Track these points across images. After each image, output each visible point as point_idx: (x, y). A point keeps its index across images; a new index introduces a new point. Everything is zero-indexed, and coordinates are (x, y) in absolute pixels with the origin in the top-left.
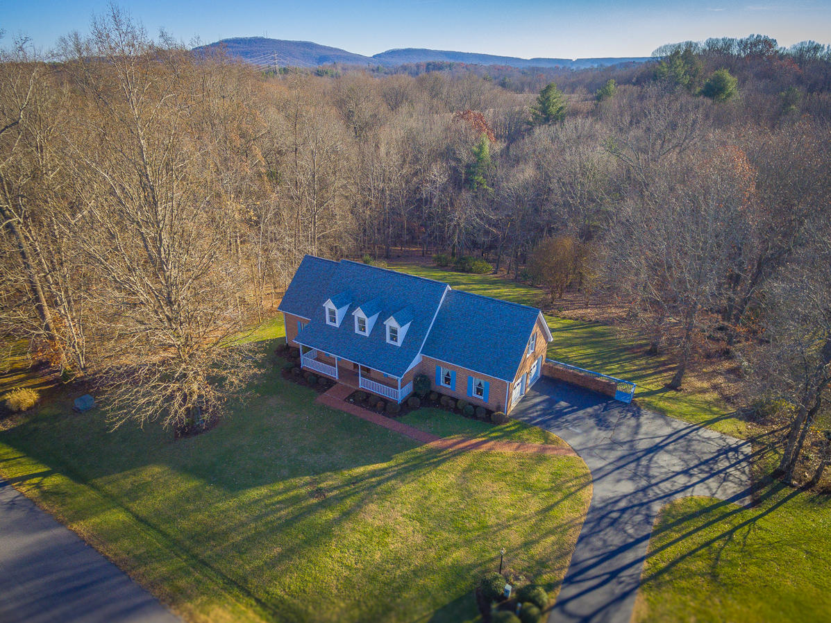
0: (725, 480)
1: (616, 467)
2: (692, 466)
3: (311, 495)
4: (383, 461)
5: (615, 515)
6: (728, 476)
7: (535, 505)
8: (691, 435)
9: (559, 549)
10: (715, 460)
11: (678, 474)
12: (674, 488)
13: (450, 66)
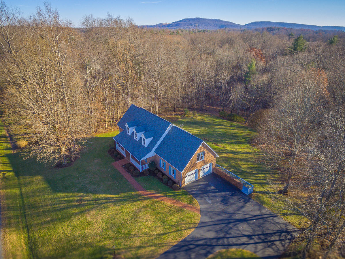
0: (269, 247)
1: (214, 223)
2: (256, 234)
3: (77, 201)
4: (115, 194)
5: (192, 246)
6: (273, 245)
7: (160, 230)
8: (269, 218)
9: (152, 254)
10: (272, 234)
11: (245, 236)
12: (237, 243)
13: (278, 29)
